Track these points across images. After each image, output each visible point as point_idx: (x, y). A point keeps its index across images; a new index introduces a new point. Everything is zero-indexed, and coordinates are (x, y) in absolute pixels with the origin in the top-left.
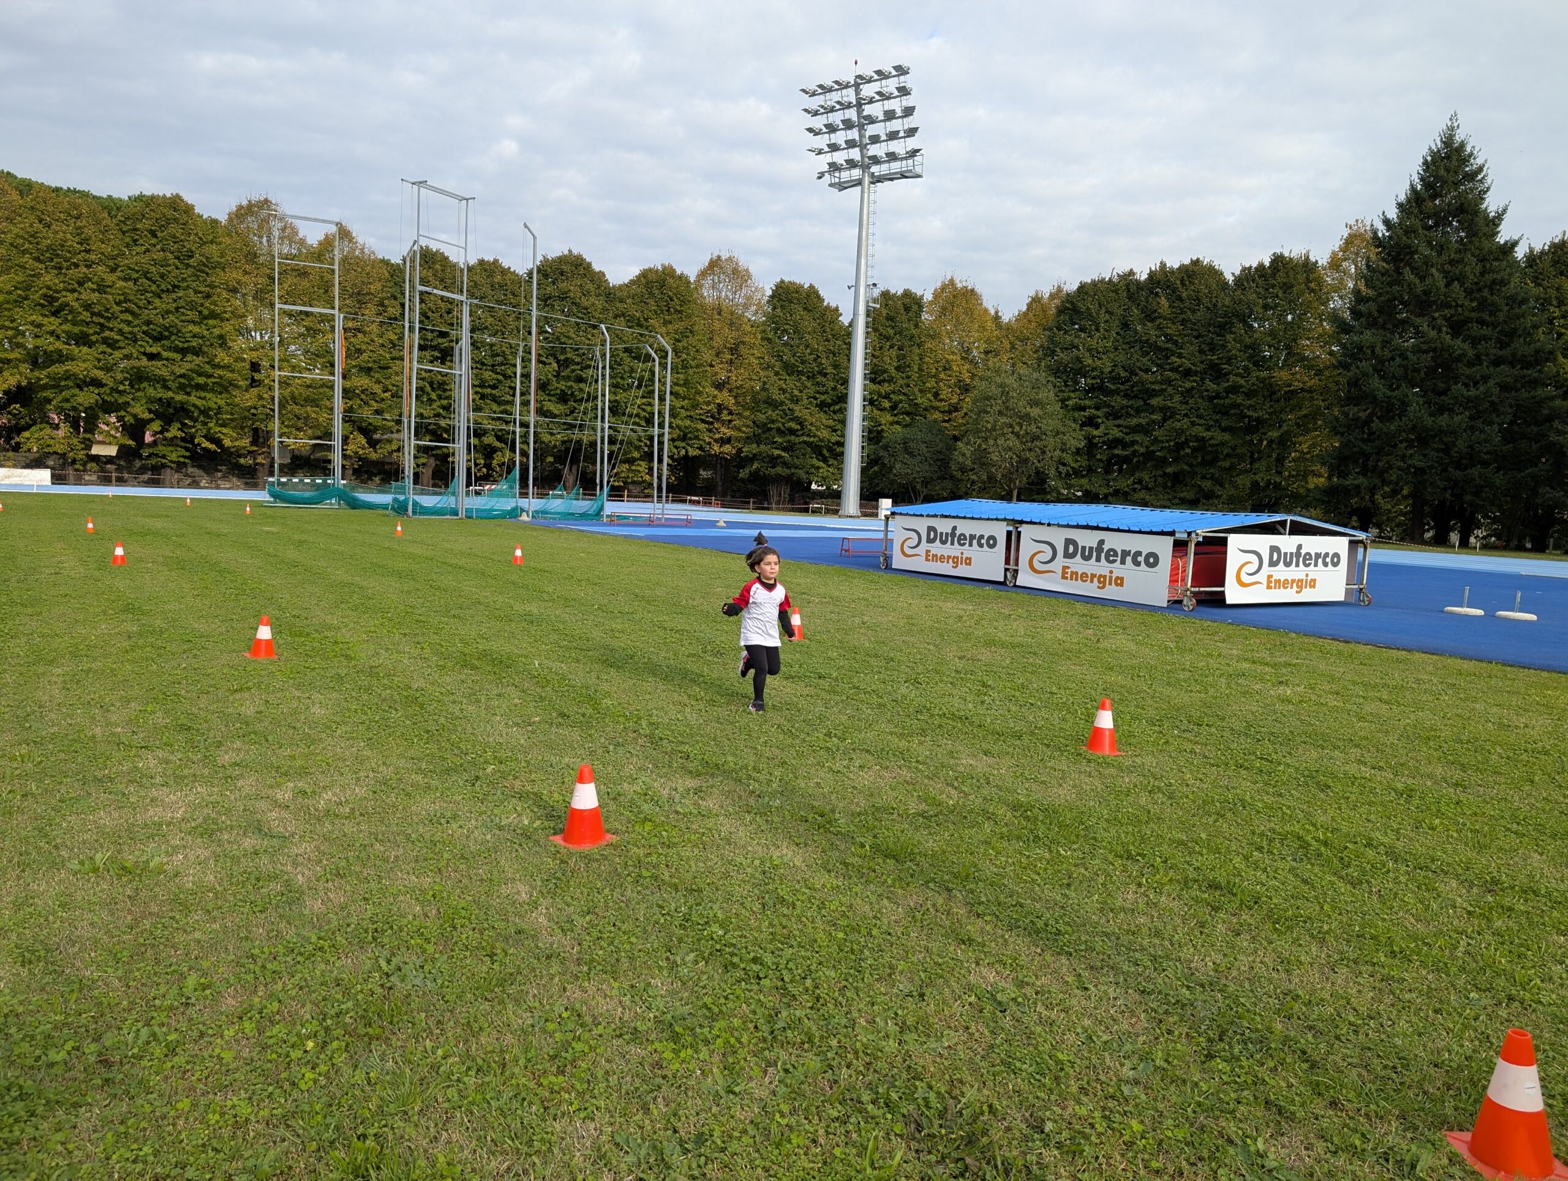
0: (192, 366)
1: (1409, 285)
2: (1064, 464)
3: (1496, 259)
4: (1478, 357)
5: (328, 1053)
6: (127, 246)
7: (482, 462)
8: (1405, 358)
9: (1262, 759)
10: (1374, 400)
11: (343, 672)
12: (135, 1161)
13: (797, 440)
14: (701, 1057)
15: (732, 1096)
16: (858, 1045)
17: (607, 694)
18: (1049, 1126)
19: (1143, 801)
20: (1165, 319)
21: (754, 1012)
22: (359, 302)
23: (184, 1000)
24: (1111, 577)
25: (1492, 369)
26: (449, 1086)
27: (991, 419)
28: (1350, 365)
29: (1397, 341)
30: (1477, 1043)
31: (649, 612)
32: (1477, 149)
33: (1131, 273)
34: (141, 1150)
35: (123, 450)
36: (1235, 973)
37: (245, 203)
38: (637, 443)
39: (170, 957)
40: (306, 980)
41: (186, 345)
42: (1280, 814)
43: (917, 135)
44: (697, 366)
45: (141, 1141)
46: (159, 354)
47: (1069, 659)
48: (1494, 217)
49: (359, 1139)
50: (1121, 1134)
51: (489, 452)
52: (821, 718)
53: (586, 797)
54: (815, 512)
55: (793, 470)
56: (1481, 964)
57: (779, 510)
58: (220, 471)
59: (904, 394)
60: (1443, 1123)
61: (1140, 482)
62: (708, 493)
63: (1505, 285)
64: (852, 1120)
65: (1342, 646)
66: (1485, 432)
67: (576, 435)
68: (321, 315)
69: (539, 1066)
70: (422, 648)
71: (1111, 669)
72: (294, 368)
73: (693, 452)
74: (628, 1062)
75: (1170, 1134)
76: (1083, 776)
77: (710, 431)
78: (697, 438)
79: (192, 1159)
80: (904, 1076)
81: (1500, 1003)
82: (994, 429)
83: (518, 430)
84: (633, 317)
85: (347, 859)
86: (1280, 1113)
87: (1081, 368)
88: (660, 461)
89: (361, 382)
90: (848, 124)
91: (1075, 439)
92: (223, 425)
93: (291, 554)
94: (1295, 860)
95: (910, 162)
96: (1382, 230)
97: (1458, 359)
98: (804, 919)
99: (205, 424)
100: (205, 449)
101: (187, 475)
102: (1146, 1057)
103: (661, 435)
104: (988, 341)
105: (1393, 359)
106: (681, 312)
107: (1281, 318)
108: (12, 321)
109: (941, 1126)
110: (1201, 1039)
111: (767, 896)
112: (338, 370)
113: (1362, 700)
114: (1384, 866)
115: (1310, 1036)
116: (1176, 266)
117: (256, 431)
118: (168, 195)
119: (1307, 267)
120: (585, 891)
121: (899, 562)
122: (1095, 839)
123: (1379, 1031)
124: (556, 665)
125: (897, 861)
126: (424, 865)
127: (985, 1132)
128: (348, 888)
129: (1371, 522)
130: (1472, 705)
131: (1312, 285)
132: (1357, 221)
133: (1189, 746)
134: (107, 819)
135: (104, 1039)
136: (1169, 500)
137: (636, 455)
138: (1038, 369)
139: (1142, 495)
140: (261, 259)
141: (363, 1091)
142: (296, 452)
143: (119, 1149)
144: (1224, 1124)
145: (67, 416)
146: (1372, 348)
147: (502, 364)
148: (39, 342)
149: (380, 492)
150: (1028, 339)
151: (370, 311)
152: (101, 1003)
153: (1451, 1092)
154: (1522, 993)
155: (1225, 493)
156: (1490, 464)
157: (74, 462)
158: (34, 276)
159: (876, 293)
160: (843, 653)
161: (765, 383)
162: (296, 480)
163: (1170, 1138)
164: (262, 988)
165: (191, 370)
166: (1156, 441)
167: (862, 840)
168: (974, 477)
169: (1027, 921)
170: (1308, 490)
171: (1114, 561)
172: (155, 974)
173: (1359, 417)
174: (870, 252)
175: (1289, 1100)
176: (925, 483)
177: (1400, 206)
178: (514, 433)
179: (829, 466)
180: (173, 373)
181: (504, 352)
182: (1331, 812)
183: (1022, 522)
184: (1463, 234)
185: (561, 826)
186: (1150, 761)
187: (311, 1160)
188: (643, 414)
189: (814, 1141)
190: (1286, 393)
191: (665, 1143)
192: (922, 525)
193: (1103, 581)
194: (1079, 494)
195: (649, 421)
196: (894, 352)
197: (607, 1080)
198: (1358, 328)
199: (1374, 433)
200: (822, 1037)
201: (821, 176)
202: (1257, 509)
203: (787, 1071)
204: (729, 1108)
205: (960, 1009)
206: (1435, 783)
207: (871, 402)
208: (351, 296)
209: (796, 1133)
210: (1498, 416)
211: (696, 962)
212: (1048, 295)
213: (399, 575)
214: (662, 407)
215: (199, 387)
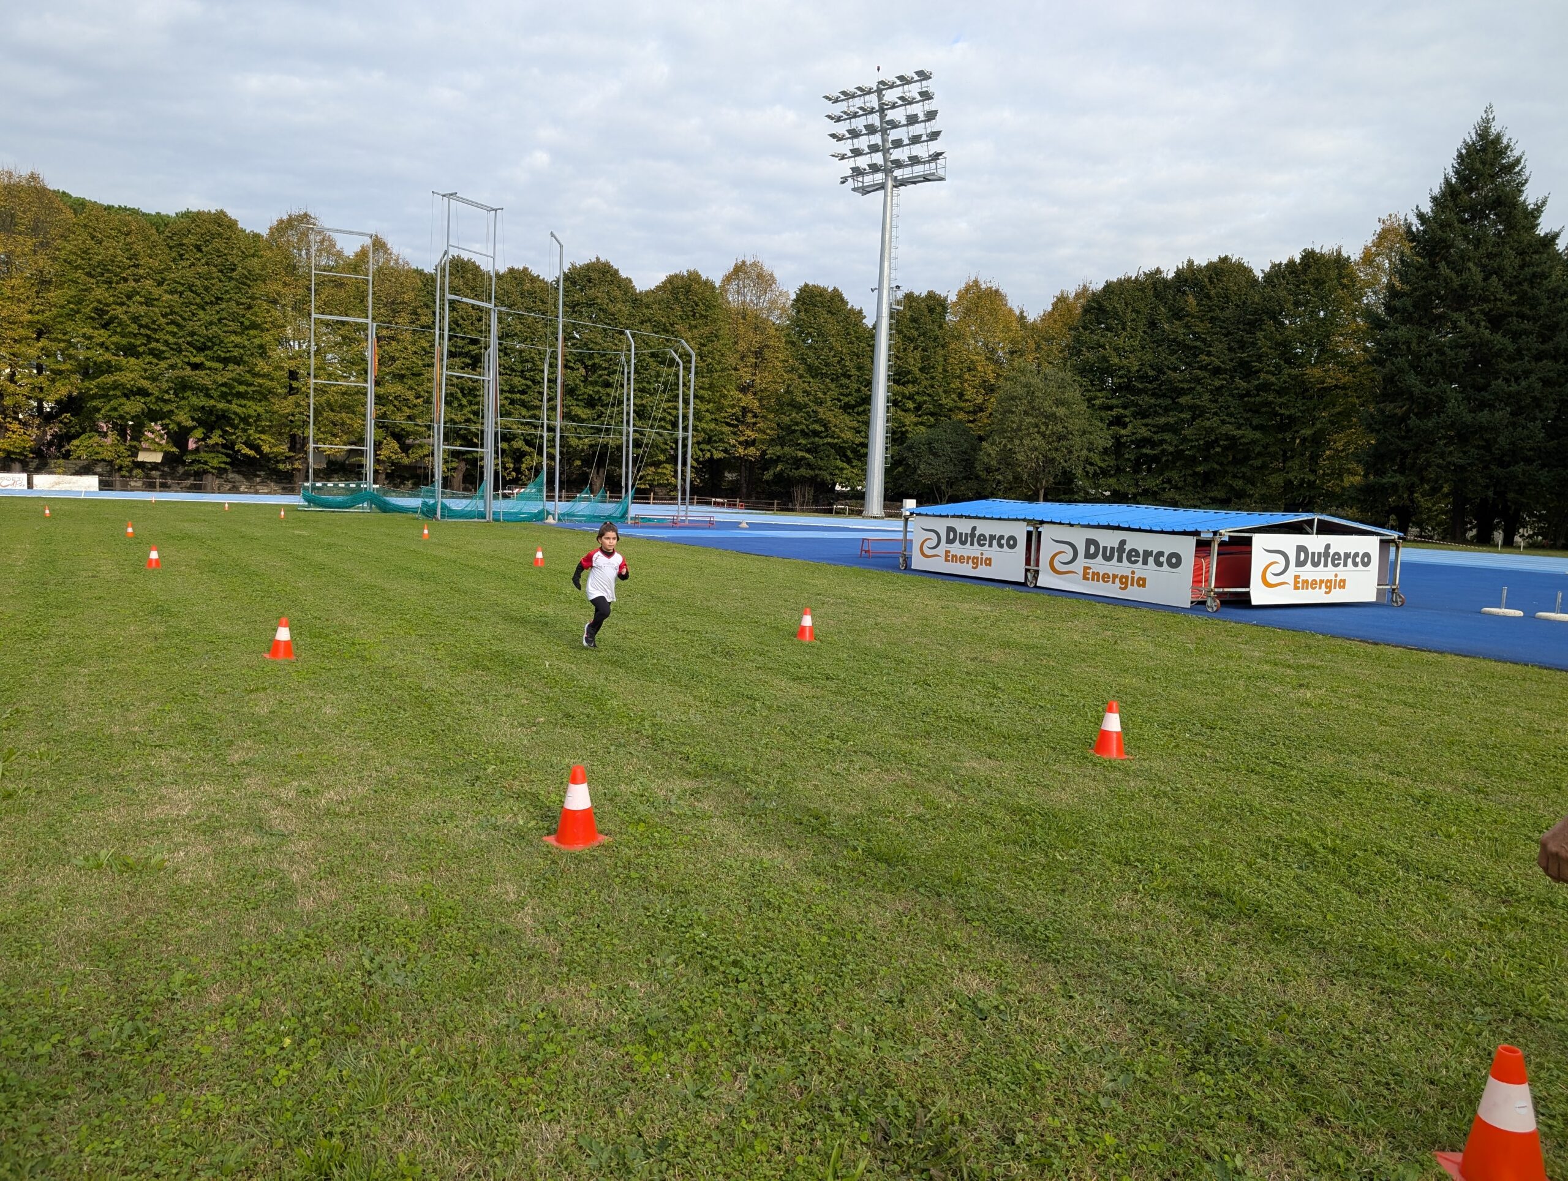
0: (233, 375)
1: (1445, 280)
2: (1091, 464)
3: (1536, 252)
4: (1519, 351)
5: (304, 1050)
6: (174, 260)
7: (512, 466)
8: (1443, 354)
9: (1274, 763)
10: (1411, 397)
11: (356, 673)
12: (106, 1154)
13: (821, 442)
14: (672, 1060)
15: (699, 1101)
16: (831, 1051)
17: (614, 695)
18: (1020, 1138)
19: (1147, 806)
20: (1193, 317)
21: (729, 1016)
22: (393, 311)
23: (170, 995)
24: (1133, 578)
25: (1533, 363)
26: (418, 1086)
27: (1016, 419)
28: (1386, 360)
29: (1433, 336)
30: (1477, 1060)
31: (663, 613)
32: (1514, 141)
33: (1158, 271)
34: (113, 1143)
35: (167, 456)
36: (1227, 984)
37: (285, 217)
38: (663, 447)
39: (162, 952)
40: (289, 978)
41: (228, 355)
42: (1289, 820)
43: (939, 138)
44: (722, 370)
45: (113, 1134)
46: (202, 363)
47: (1084, 660)
48: (1533, 209)
49: (325, 1136)
50: (1094, 1148)
51: (518, 456)
52: (826, 720)
53: (579, 798)
54: (839, 513)
55: (817, 472)
56: (1489, 977)
57: (803, 511)
58: (259, 476)
59: (929, 395)
60: (1434, 1143)
61: (1169, 481)
62: (733, 495)
63: (1546, 278)
64: (819, 1127)
65: (1370, 648)
66: (1528, 428)
67: (601, 439)
68: (357, 324)
69: (509, 1067)
70: (437, 649)
71: (1127, 671)
72: (330, 376)
73: (718, 455)
74: (599, 1065)
75: (1144, 1148)
76: (1087, 780)
77: (735, 433)
78: (721, 440)
79: (161, 1153)
80: (877, 1083)
81: (1506, 1019)
82: (1019, 429)
83: (545, 434)
84: (659, 322)
85: (342, 858)
86: (1262, 1130)
87: (1108, 368)
88: (684, 464)
89: (394, 388)
90: (871, 130)
91: (1103, 439)
92: (263, 432)
93: (320, 557)
94: (1301, 868)
95: (933, 165)
96: (1416, 225)
97: (1499, 354)
98: (788, 922)
99: (245, 431)
100: (245, 455)
101: (227, 481)
102: (1126, 1069)
103: (685, 439)
104: (1013, 341)
105: (1430, 355)
106: (706, 317)
107: (1313, 314)
108: (65, 334)
109: (909, 1135)
110: (1186, 1051)
111: (753, 899)
112: (371, 377)
113: (1385, 704)
114: (1394, 874)
115: (1300, 1051)
116: (1204, 264)
117: (293, 437)
118: (213, 211)
119: (1339, 262)
120: (573, 891)
121: (918, 563)
122: (1094, 844)
123: (1374, 1046)
124: (565, 666)
125: (889, 865)
126: (416, 864)
127: (953, 1143)
128: (340, 886)
129: (1410, 521)
130: (1501, 709)
131: (1345, 281)
132: (1390, 215)
133: (1200, 750)
134: (115, 817)
135: (89, 1033)
136: (1200, 499)
137: (662, 458)
138: (1063, 369)
139: (1171, 494)
140: (300, 271)
141: (334, 1089)
142: (332, 457)
143: (92, 1142)
144: (1201, 1139)
145: (115, 424)
146: (1408, 343)
147: (531, 370)
148: (89, 354)
149: (412, 496)
150: (1054, 338)
151: (404, 319)
152: (91, 997)
153: (1445, 1111)
154: (1529, 1008)
155: (1257, 492)
156: (1534, 461)
157: (121, 468)
158: (86, 290)
159: (900, 295)
160: (853, 654)
161: (789, 386)
162: (330, 485)
163: (1144, 1152)
164: (246, 984)
165: (233, 379)
166: (1185, 440)
167: (855, 843)
168: (1000, 477)
169: (1016, 927)
170: (1343, 488)
171: (1136, 562)
172: (145, 969)
173: (1396, 414)
174: (893, 255)
175: (1273, 1116)
176: (951, 484)
177: (1434, 199)
178: (542, 437)
179: (853, 467)
180: (215, 382)
181: (532, 358)
182: (1343, 819)
183: (1042, 522)
184: (1500, 227)
185: (554, 826)
186: (1157, 765)
187: (277, 1156)
188: (669, 417)
189: (779, 1149)
190: (1319, 390)
191: (628, 1147)
192: (941, 526)
193: (1125, 581)
194: (1108, 493)
195: (675, 425)
196: (918, 354)
197: (576, 1082)
198: (1392, 324)
199: (1411, 430)
200: (796, 1043)
201: (844, 180)
202: (1290, 508)
203: (757, 1076)
204: (696, 1113)
205: (940, 1015)
206: (1455, 789)
207: (895, 403)
208: (385, 305)
209: (759, 1140)
210: (1541, 412)
211: (677, 965)
212: (1073, 294)
213: (421, 577)
214: (686, 410)
215: (240, 395)
